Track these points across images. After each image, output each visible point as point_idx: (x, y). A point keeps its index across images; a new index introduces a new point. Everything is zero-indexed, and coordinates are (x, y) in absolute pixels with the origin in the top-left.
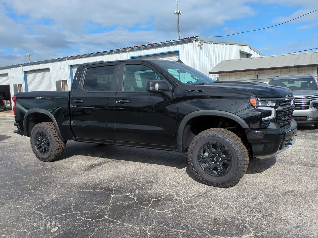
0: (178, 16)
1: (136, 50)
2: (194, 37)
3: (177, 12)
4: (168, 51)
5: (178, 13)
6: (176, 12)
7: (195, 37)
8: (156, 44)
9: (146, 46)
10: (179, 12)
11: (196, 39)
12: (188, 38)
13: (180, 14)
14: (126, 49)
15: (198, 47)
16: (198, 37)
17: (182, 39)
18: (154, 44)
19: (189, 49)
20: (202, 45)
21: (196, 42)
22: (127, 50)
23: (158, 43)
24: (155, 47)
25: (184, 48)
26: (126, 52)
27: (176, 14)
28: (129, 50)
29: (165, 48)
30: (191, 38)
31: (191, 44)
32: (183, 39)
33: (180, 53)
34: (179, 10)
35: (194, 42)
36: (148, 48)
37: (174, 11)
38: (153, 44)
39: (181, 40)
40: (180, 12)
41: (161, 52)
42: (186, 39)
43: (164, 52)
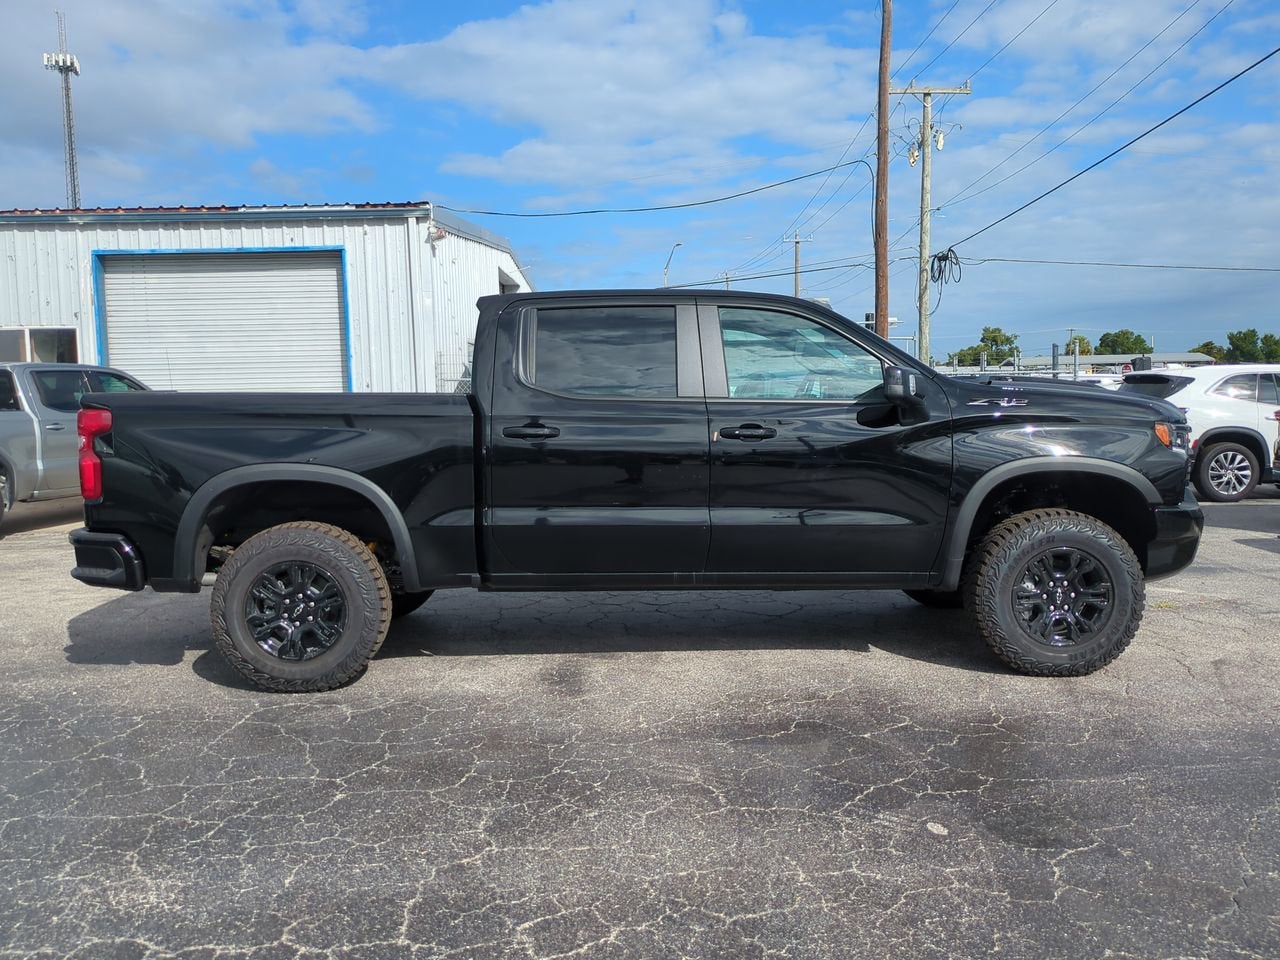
0: (66, 81)
1: (123, 224)
2: (409, 204)
3: (61, 64)
4: (293, 245)
5: (66, 69)
6: (57, 62)
7: (416, 205)
8: (236, 208)
9: (183, 211)
10: (72, 64)
11: (418, 214)
12: (383, 205)
13: (76, 73)
14: (70, 213)
15: (426, 242)
16: (427, 206)
17: (357, 206)
18: (223, 207)
19: (388, 246)
20: (440, 237)
21: (418, 223)
22: (75, 220)
23: (244, 206)
24: (225, 223)
25: (368, 241)
26: (73, 226)
27: (57, 71)
28: (87, 220)
29: (256, 232)
30: (396, 205)
31: (399, 229)
32: (363, 206)
33: (349, 258)
34: (68, 57)
35: (412, 221)
36: (190, 223)
37: (46, 56)
38: (219, 208)
39: (354, 208)
40: (77, 65)
41: (256, 246)
42: (375, 206)
43: (272, 246)
